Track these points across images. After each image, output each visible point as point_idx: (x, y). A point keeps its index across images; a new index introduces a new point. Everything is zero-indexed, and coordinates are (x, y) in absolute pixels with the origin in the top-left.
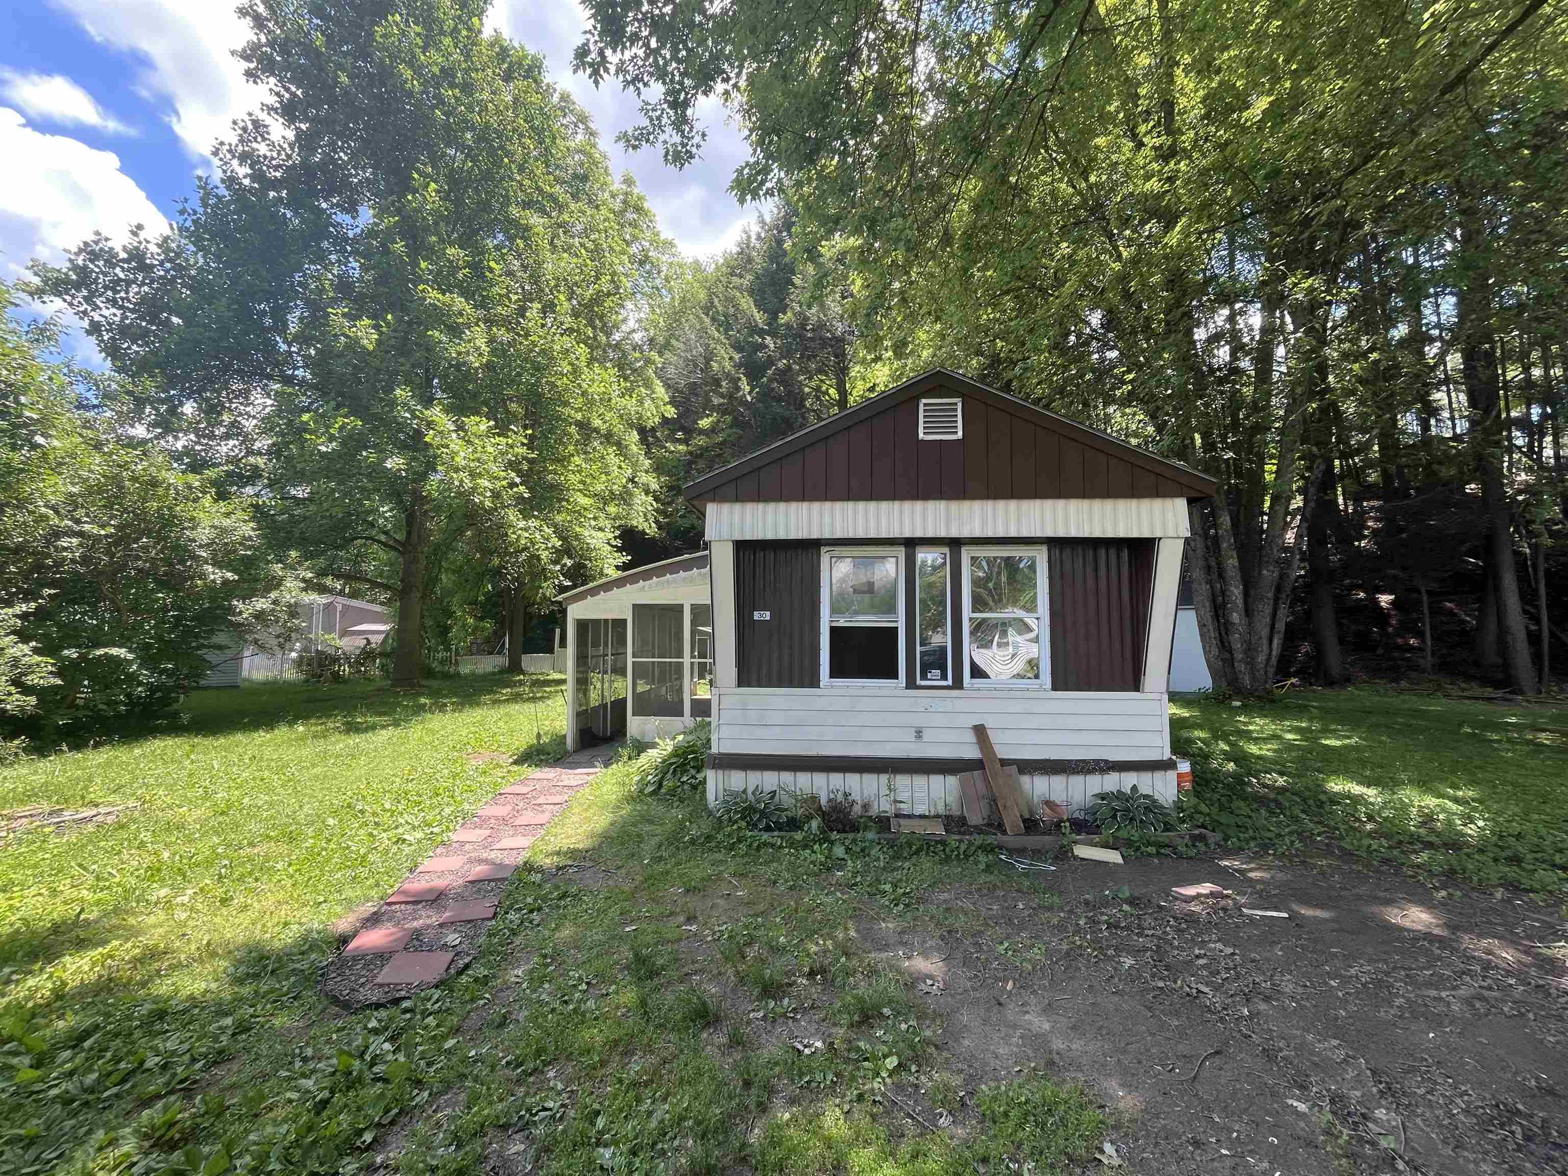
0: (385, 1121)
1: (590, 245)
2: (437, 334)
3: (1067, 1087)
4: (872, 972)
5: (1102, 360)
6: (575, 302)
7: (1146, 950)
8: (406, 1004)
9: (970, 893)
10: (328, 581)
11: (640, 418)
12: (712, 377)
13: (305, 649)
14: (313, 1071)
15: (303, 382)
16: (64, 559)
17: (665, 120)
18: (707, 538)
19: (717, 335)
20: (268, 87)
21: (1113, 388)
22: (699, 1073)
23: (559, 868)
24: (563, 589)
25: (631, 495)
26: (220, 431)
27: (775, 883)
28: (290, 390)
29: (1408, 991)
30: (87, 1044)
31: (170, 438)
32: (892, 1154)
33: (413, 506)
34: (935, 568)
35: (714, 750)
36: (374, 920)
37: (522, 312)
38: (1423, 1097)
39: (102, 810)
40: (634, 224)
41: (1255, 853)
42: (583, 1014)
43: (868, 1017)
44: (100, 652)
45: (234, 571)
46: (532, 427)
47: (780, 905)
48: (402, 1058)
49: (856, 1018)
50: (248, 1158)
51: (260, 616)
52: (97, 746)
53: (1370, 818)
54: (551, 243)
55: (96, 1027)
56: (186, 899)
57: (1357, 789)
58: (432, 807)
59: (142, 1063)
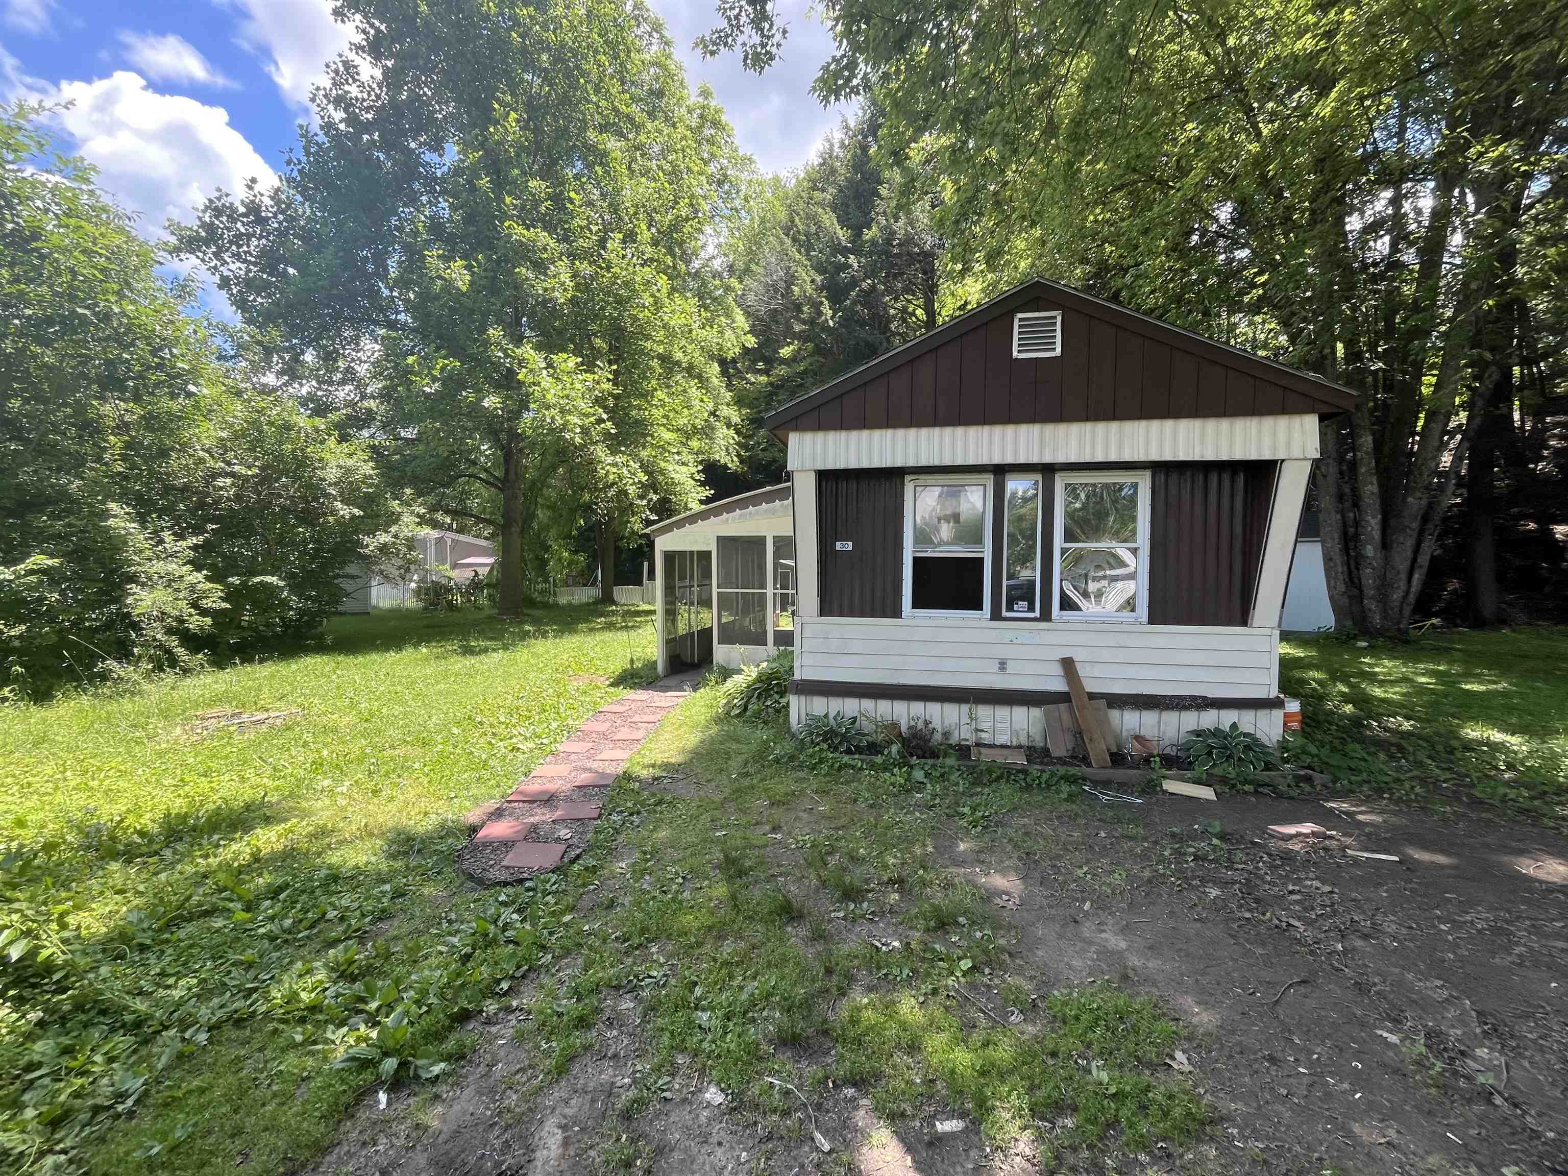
0: (518, 974)
1: (667, 167)
2: (524, 270)
3: (1139, 999)
4: (949, 885)
5: (1230, 261)
6: (654, 230)
7: (1234, 882)
8: (528, 884)
9: (1051, 820)
10: (439, 516)
11: (720, 350)
12: (793, 303)
13: (422, 580)
14: (457, 931)
15: (405, 325)
16: (221, 497)
17: (743, 19)
18: (789, 468)
19: (797, 256)
20: (353, 25)
21: (1242, 293)
22: (785, 959)
23: (655, 779)
24: (649, 523)
25: (713, 429)
26: (338, 377)
27: (855, 801)
28: (394, 334)
29: (1531, 940)
30: (282, 896)
31: (296, 386)
32: (965, 1041)
33: (509, 444)
34: (1026, 500)
35: (797, 677)
36: (498, 814)
37: (602, 243)
38: (1534, 1041)
39: (273, 714)
40: (711, 141)
41: (1368, 797)
42: (681, 903)
43: (944, 924)
44: (257, 579)
45: (359, 508)
46: (616, 362)
47: (860, 820)
48: (528, 927)
49: (932, 923)
50: (412, 993)
51: (384, 548)
52: (261, 661)
53: (1510, 767)
54: (629, 168)
55: (287, 885)
56: (345, 789)
57: (1497, 736)
58: (541, 722)
59: (324, 914)
